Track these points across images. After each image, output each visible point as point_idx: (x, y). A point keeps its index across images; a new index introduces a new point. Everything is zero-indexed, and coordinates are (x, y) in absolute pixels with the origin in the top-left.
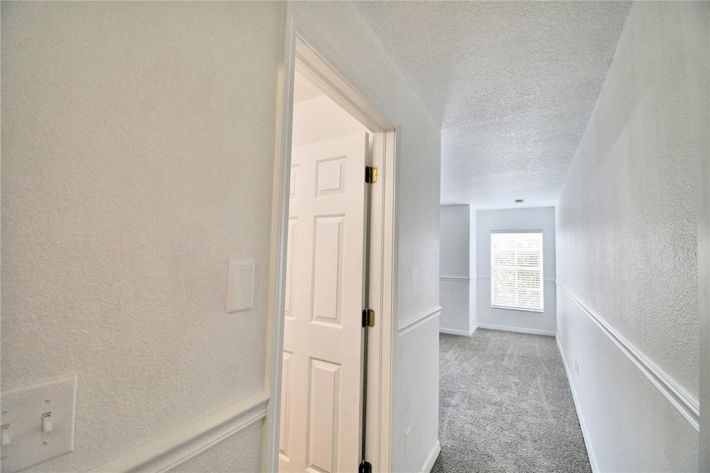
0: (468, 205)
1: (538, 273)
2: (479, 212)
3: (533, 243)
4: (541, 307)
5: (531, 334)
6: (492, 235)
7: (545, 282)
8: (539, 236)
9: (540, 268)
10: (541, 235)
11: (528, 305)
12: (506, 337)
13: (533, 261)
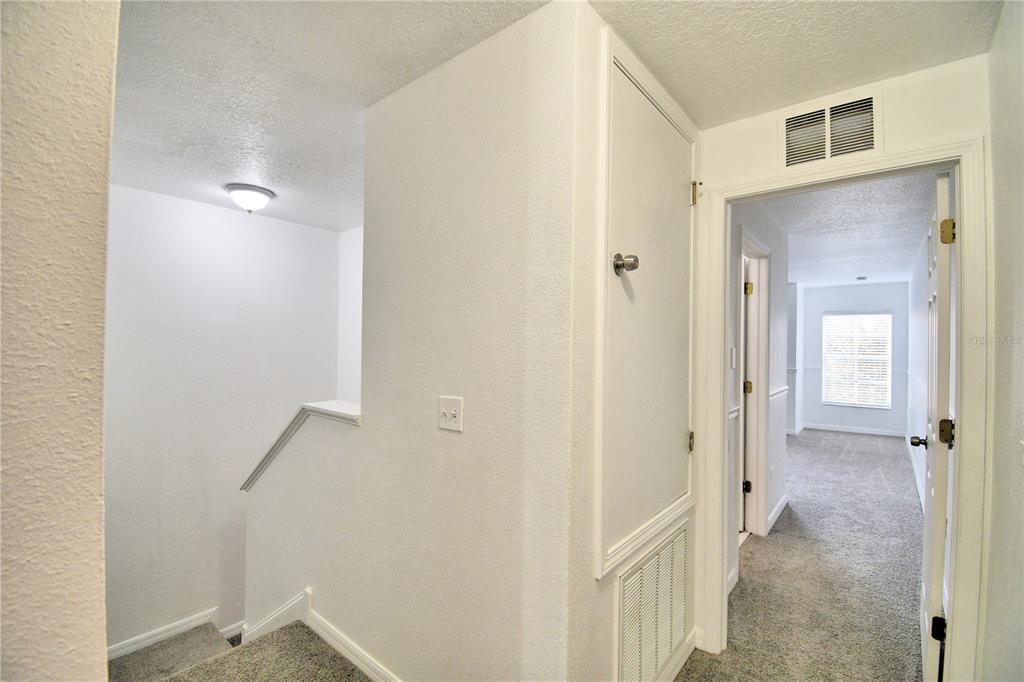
0: (795, 284)
1: (884, 363)
2: (806, 290)
3: (879, 326)
4: (888, 403)
5: (873, 435)
6: (824, 317)
7: (893, 373)
8: (887, 319)
9: (888, 356)
10: (890, 316)
11: (872, 402)
12: (842, 437)
13: (878, 346)
